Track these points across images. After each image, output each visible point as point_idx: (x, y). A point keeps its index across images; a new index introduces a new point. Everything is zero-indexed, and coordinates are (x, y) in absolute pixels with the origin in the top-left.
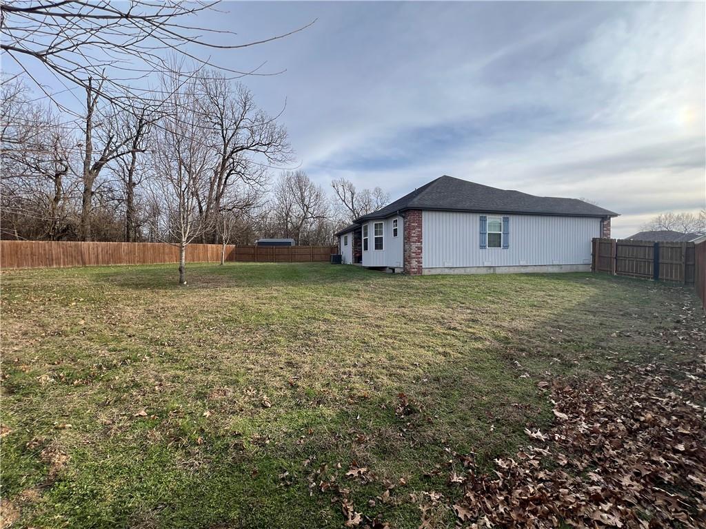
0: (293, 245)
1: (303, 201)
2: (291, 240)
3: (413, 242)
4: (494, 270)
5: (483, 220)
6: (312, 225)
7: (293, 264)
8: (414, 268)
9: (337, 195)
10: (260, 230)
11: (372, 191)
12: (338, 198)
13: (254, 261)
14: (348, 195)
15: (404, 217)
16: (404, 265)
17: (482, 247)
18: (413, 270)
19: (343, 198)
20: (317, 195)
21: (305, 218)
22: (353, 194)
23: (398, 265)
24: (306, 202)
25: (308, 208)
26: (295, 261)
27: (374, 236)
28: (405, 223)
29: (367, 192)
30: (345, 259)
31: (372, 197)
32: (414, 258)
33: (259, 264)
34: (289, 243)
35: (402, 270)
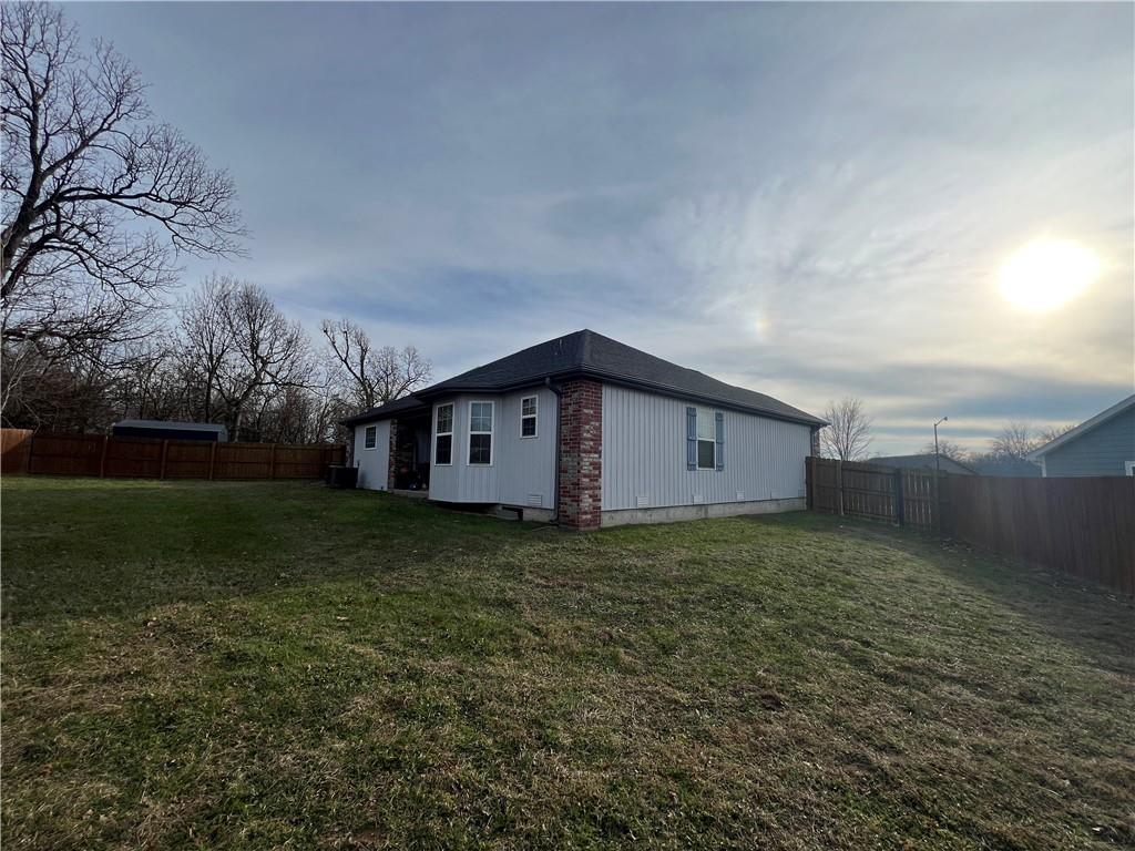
0: (223, 438)
1: (254, 348)
2: (220, 428)
3: (586, 452)
4: (706, 512)
5: (691, 415)
6: (270, 400)
7: (220, 485)
8: (586, 513)
9: (331, 347)
10: (127, 398)
11: (400, 350)
12: (334, 353)
13: (97, 476)
14: (355, 352)
15: (559, 395)
16: (558, 502)
17: (691, 467)
18: (584, 517)
19: (344, 356)
20: (290, 342)
21: (257, 382)
22: (364, 351)
23: (535, 502)
24: (263, 349)
25: (265, 363)
26: (226, 478)
27: (470, 433)
28: (561, 408)
29: (390, 352)
30: (363, 476)
31: (399, 361)
32: (587, 489)
33: (108, 484)
34: (214, 435)
35: (552, 516)
